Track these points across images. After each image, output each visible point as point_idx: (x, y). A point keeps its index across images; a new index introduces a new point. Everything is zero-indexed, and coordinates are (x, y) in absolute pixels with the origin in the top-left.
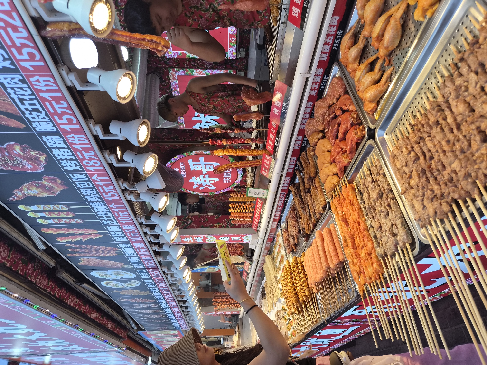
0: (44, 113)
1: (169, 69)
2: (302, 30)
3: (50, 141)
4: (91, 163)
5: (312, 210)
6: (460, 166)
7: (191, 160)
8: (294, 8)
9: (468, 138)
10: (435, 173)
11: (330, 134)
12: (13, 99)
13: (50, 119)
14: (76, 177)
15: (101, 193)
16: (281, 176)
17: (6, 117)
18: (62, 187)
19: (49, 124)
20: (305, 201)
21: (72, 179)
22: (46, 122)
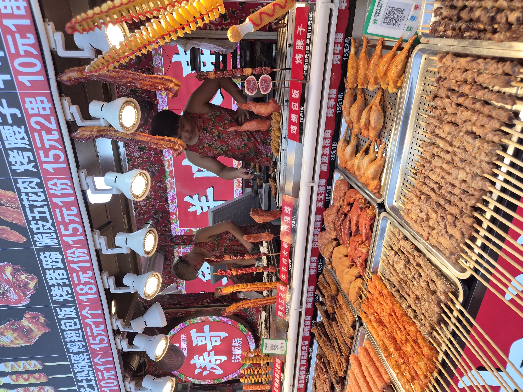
0: (50, 222)
1: (174, 246)
2: (301, 143)
3: (46, 259)
4: (86, 289)
5: (342, 340)
6: (465, 173)
7: (195, 330)
8: (292, 127)
9: (462, 148)
10: (447, 196)
11: (344, 235)
12: (23, 206)
13: (55, 230)
14: (64, 313)
15: (88, 336)
16: (300, 312)
17: (9, 229)
18: (43, 329)
19: (52, 236)
20: (331, 335)
21: (57, 315)
22: (50, 233)
